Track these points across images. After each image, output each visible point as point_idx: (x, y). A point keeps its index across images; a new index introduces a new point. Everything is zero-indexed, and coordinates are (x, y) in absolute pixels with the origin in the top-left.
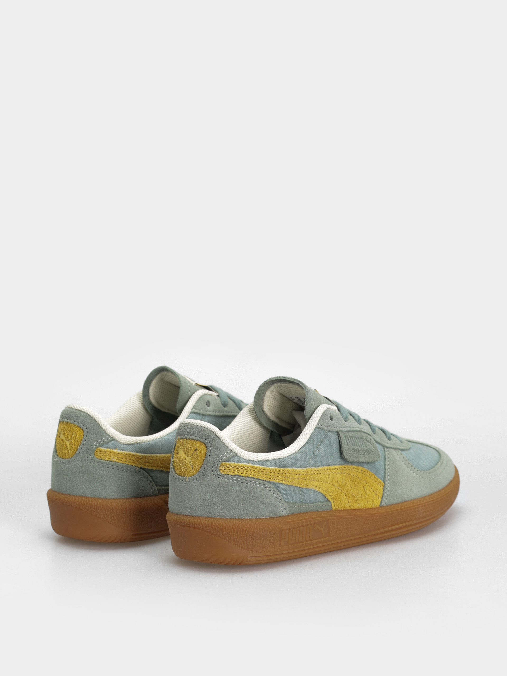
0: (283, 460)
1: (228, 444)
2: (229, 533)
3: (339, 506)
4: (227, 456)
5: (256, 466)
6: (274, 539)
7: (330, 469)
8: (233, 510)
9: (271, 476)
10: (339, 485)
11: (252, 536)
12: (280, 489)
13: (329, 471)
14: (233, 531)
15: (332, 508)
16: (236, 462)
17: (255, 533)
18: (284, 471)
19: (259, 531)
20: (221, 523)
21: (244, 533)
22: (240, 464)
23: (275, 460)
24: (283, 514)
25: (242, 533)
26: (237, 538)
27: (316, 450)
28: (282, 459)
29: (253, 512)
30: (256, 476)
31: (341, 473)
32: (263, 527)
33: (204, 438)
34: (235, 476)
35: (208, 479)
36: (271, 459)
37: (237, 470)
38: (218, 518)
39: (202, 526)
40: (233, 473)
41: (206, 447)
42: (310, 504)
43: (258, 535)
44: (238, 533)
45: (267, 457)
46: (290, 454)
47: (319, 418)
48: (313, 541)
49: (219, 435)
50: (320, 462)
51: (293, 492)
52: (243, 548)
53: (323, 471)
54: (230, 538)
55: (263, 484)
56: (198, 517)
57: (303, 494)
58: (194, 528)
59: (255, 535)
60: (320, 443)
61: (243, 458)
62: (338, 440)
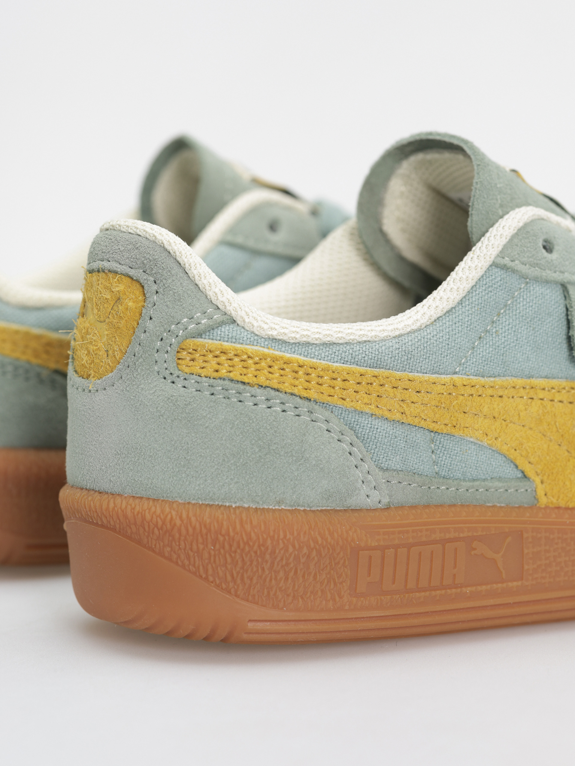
0: (377, 346)
1: (207, 288)
2: (191, 545)
3: (559, 497)
4: (203, 322)
5: (288, 355)
6: (332, 572)
7: (532, 388)
8: (206, 481)
9: (333, 388)
10: (562, 436)
11: (260, 560)
12: (361, 430)
13: (528, 393)
14: (200, 540)
15: (537, 500)
16: (227, 341)
17: (269, 551)
18: (376, 377)
19: (281, 545)
20: (167, 516)
21: (233, 549)
22: (238, 346)
23: (353, 344)
24: (370, 503)
25: (227, 547)
26: (215, 561)
27: (489, 328)
28: (374, 344)
29: (269, 489)
30: (286, 384)
31: (571, 403)
32: (295, 533)
33: (139, 268)
34: (221, 382)
35: (142, 386)
36: (340, 342)
37: (226, 365)
38: (163, 501)
39: (118, 521)
40: (217, 371)
41: (144, 294)
42: (464, 480)
43: (279, 559)
44: (217, 546)
45: (328, 335)
46: (402, 332)
47: (504, 241)
48: (468, 590)
49: (186, 260)
50: (500, 363)
51: (406, 442)
52: (233, 591)
53: (512, 392)
54: (192, 560)
55: (306, 410)
56: (111, 496)
57: (441, 451)
58: (102, 526)
59: (267, 557)
60: (505, 311)
61: (253, 332)
62: (565, 309)
